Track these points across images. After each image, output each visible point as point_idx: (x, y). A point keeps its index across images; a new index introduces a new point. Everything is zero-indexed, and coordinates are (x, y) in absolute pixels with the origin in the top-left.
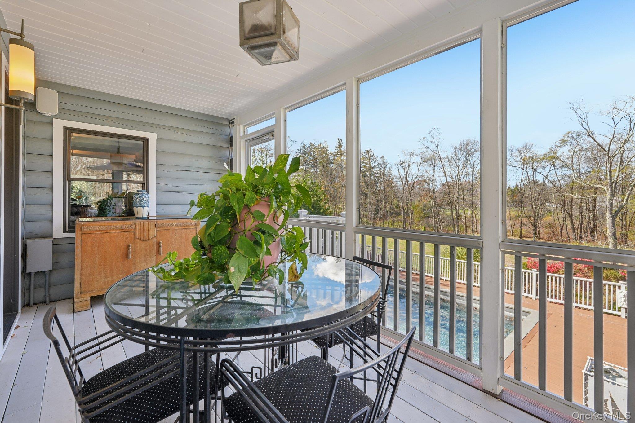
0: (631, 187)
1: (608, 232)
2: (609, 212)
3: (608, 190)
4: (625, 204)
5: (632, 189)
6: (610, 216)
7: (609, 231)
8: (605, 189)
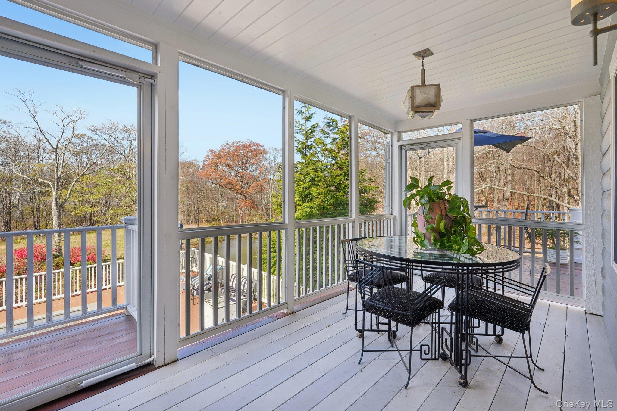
0: (73, 183)
1: (54, 224)
2: (55, 205)
3: (53, 185)
4: (69, 198)
5: (74, 184)
6: (56, 208)
7: (54, 222)
8: (50, 183)
